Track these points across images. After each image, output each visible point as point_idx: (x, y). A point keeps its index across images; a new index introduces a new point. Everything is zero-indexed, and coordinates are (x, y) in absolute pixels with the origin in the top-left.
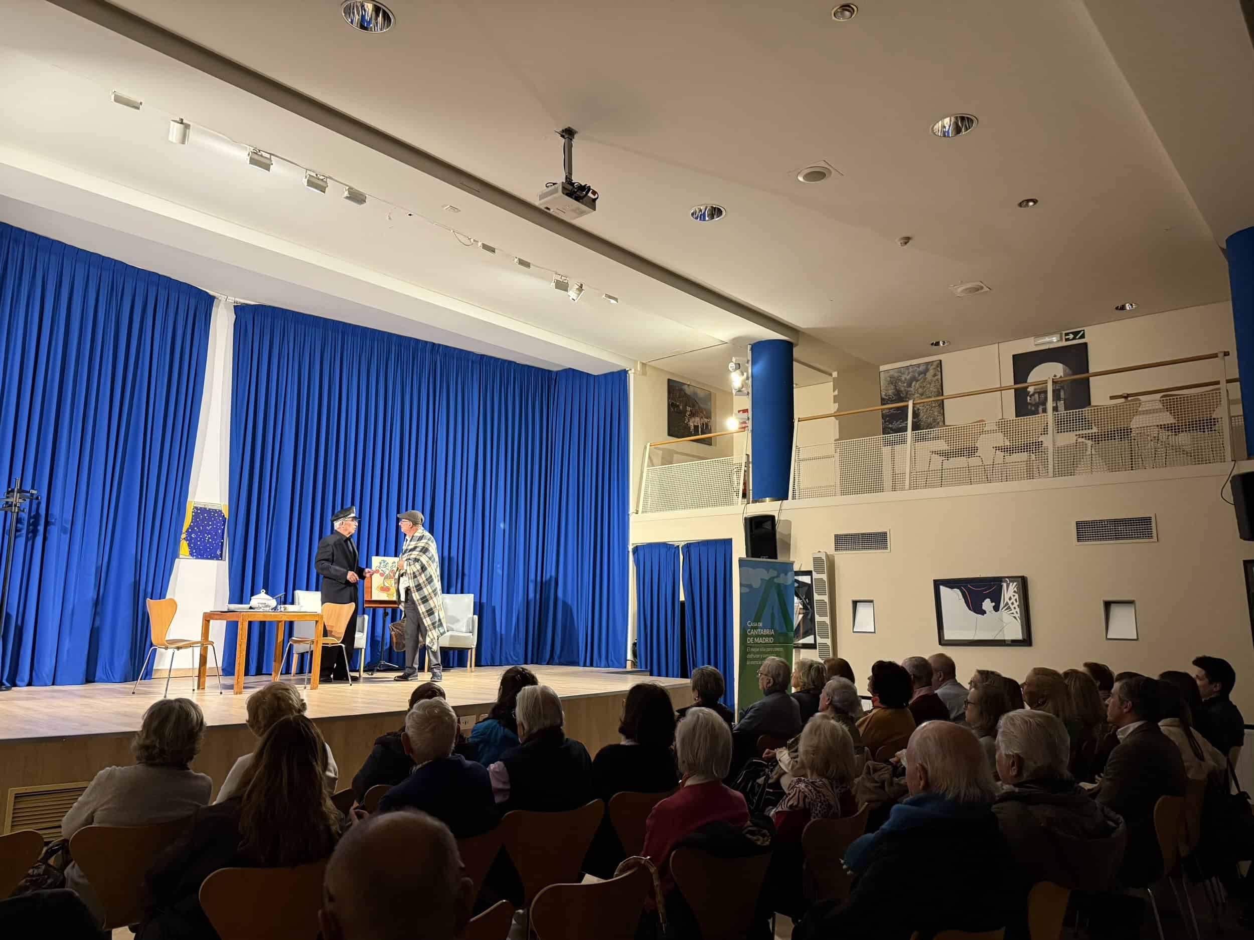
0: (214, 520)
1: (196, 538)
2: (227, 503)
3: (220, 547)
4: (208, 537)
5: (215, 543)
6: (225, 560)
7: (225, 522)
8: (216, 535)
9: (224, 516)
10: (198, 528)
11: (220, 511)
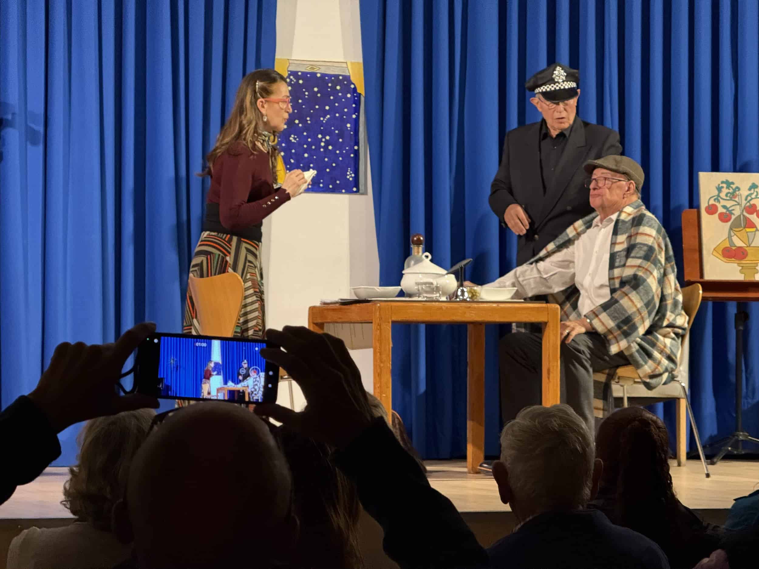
0: (335, 101)
1: (300, 144)
2: (360, 59)
3: (352, 163)
4: (324, 139)
5: (341, 154)
6: (365, 193)
7: (358, 103)
8: (340, 135)
9: (355, 89)
10: (303, 120)
11: (347, 78)
